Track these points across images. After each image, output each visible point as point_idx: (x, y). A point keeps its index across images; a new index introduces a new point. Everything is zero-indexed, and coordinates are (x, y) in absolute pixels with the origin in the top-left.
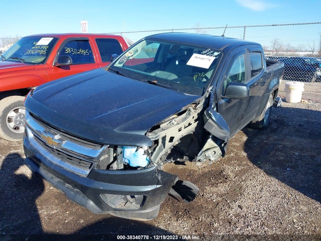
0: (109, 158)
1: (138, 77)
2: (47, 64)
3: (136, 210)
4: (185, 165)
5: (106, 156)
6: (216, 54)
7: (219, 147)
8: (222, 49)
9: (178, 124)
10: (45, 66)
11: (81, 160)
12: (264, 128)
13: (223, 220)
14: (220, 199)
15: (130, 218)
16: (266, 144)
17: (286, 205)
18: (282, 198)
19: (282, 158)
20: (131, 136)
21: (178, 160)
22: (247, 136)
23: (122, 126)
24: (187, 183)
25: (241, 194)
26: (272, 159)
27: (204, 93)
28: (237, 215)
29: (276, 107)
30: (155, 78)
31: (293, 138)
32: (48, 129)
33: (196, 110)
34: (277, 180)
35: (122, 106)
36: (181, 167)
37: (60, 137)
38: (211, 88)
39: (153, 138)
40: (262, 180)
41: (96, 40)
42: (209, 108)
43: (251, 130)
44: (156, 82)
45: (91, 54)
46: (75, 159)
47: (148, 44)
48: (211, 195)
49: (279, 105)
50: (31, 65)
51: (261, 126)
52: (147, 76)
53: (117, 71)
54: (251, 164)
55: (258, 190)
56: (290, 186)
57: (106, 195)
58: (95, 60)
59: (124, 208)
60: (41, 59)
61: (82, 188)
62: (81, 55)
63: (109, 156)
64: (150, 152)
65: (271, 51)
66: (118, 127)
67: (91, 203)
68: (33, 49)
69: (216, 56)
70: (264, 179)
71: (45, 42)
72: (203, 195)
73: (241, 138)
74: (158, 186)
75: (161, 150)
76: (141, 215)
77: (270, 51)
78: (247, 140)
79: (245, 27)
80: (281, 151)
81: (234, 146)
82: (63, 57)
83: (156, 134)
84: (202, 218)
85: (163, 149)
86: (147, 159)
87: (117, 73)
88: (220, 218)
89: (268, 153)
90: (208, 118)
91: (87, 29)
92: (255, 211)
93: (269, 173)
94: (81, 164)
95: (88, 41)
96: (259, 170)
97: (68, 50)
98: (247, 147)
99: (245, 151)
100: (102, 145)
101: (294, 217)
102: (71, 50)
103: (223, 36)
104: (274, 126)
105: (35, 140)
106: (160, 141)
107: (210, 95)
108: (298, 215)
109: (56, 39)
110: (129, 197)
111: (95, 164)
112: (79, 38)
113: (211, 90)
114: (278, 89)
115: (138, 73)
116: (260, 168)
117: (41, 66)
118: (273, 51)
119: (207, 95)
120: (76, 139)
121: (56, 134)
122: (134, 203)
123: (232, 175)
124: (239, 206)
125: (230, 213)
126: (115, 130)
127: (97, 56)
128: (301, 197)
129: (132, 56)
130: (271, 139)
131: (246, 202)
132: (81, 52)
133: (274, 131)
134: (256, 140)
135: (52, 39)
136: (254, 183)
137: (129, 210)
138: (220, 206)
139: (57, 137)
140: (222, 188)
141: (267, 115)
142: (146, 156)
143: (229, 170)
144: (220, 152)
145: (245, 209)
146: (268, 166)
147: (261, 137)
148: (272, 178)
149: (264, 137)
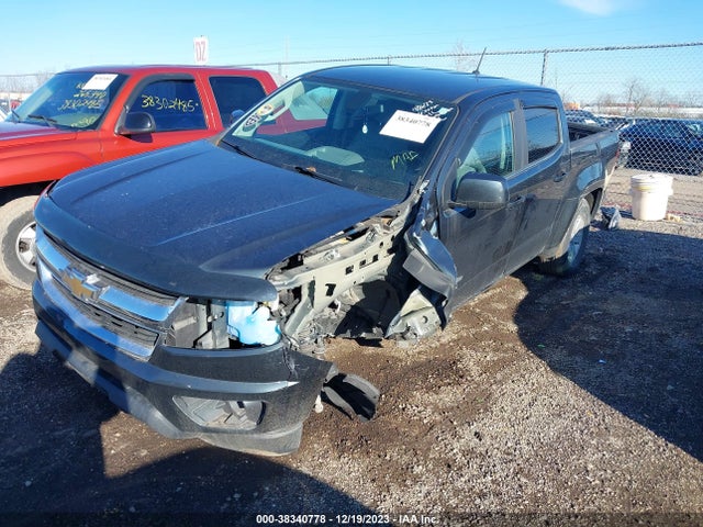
0: (197, 325)
1: (277, 158)
2: (102, 130)
3: (247, 432)
4: (380, 346)
5: (192, 321)
6: (444, 111)
7: (434, 310)
8: (457, 101)
9: (345, 258)
10: (98, 134)
11: (137, 327)
12: (568, 274)
13: (437, 461)
14: (438, 418)
15: (243, 450)
16: (566, 307)
17: (577, 435)
18: (575, 420)
19: (593, 338)
20: (235, 280)
21: (363, 335)
22: (528, 289)
23: (217, 259)
24: (355, 380)
25: (486, 410)
26: (571, 339)
27: (409, 194)
28: (469, 453)
29: (608, 229)
30: (314, 161)
31: (628, 297)
32: (75, 264)
33: (388, 229)
34: (571, 383)
35: (227, 219)
36: (370, 350)
37: (97, 280)
38: (425, 184)
39: (283, 285)
40: (538, 383)
41: (211, 79)
42: (414, 226)
43: (538, 277)
44: (314, 170)
45: (199, 110)
46: (127, 325)
47: (307, 89)
48: (421, 408)
49: (612, 224)
50: (70, 131)
51: (560, 270)
52: (295, 157)
53: (236, 146)
54: (521, 349)
55: (526, 402)
56: (596, 396)
57: (186, 399)
58: (207, 121)
59: (225, 427)
60: (89, 120)
61: (138, 383)
62: (178, 111)
63: (198, 321)
64: (284, 314)
65: (624, 105)
66: (208, 262)
67: (158, 415)
68: (77, 98)
69: (442, 117)
70: (542, 380)
71: (100, 83)
72: (403, 409)
73: (513, 293)
74: (291, 384)
75: (305, 311)
76: (264, 444)
77: (619, 105)
78: (527, 298)
79: (546, 52)
80: (595, 323)
81: (494, 312)
82: (136, 116)
83: (292, 277)
84: (392, 454)
85: (309, 310)
86: (277, 330)
87: (237, 149)
88: (431, 456)
89: (566, 327)
90: (411, 247)
91: (206, 55)
92: (509, 444)
93: (556, 368)
94: (139, 336)
95: (192, 81)
96: (537, 360)
97: (149, 101)
98: (522, 313)
99: (517, 320)
100: (177, 296)
101: (591, 459)
102: (155, 100)
103: (476, 72)
104: (592, 270)
105: (54, 287)
106: (305, 292)
107: (421, 199)
108: (600, 455)
109: (123, 76)
110: (234, 404)
111: (164, 335)
112: (172, 75)
113: (425, 189)
114: (601, 189)
115: (281, 151)
116: (540, 357)
117: (91, 134)
118: (628, 106)
119: (415, 198)
120: (127, 283)
121: (89, 274)
122: (245, 417)
123: (475, 370)
124: (476, 433)
125: (455, 446)
126: (201, 267)
127: (211, 115)
128: (615, 418)
129: (272, 114)
130: (579, 297)
131: (493, 426)
132: (177, 106)
133: (590, 281)
134: (545, 299)
135: (114, 77)
136: (520, 387)
137: (234, 432)
138: (437, 431)
139: (92, 279)
140: (449, 396)
141: (577, 247)
142: (274, 323)
143: (471, 361)
144: (437, 318)
145: (487, 440)
146: (559, 355)
147: (558, 292)
148: (564, 380)
149: (564, 293)
